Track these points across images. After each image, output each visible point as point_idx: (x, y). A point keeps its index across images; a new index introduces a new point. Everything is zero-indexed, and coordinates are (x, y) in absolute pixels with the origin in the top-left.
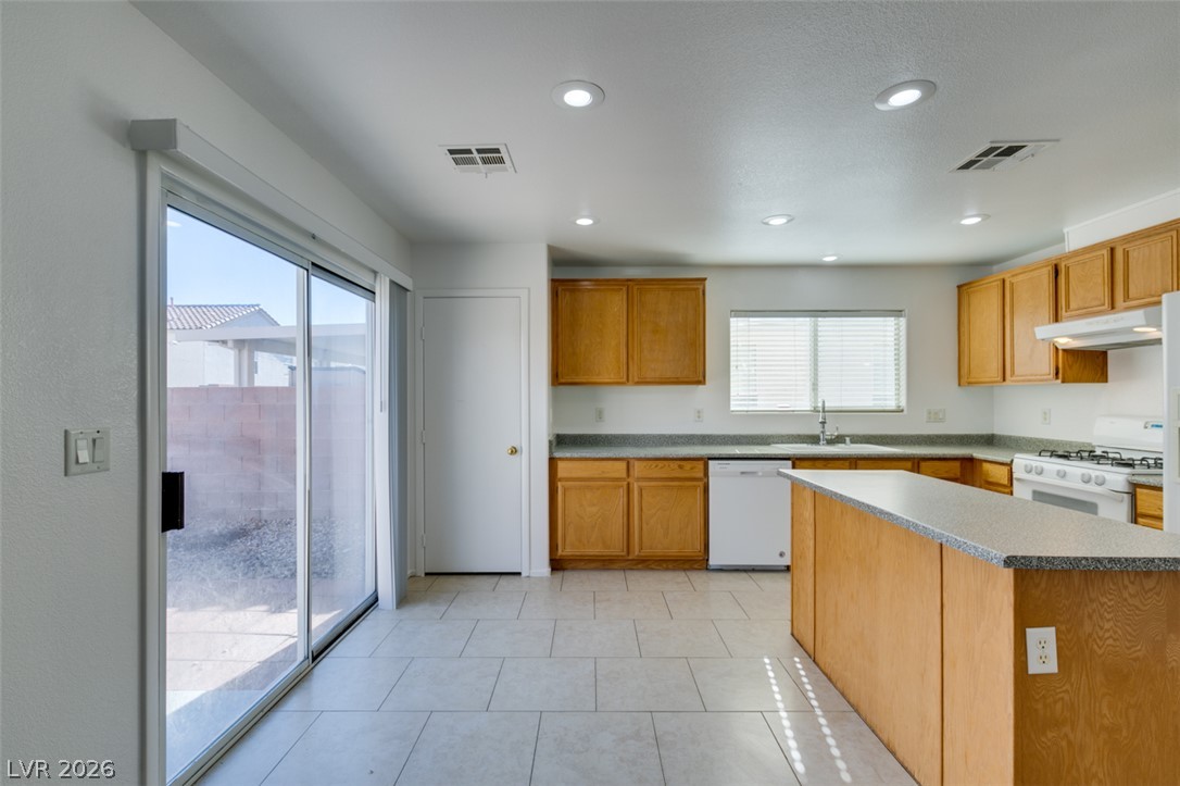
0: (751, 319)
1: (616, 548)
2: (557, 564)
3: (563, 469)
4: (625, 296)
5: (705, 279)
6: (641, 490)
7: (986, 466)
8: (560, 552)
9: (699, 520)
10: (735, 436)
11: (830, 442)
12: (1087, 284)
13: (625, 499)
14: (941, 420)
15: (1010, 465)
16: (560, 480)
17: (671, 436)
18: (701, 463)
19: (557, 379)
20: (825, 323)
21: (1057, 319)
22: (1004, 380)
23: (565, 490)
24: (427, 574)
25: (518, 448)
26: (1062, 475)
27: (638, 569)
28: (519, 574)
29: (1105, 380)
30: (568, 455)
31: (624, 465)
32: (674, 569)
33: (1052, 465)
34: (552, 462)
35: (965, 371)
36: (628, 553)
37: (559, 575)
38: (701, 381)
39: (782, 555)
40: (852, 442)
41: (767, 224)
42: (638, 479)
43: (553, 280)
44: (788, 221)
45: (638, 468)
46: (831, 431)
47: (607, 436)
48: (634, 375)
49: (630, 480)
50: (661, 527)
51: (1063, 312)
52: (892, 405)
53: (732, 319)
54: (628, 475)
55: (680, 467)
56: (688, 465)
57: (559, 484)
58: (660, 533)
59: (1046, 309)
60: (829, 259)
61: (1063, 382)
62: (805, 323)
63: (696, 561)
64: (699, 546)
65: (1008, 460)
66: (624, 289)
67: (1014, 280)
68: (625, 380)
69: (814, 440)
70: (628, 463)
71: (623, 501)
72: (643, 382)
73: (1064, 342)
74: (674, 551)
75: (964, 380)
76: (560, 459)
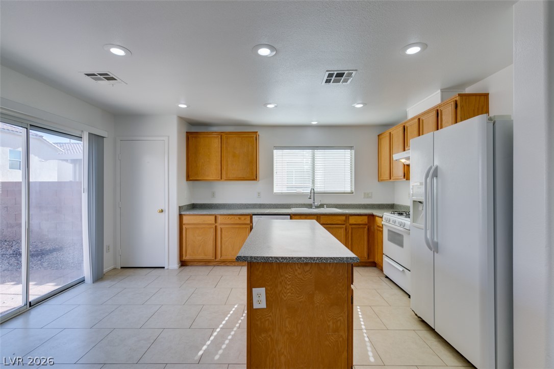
0: (284, 151)
1: (210, 256)
2: (183, 263)
3: (186, 220)
4: (220, 140)
5: (257, 132)
6: (221, 229)
8: (184, 257)
10: (275, 204)
11: (317, 207)
13: (214, 233)
14: (371, 197)
15: (382, 218)
16: (184, 224)
17: (245, 204)
18: (249, 217)
19: (188, 178)
20: (318, 152)
22: (390, 179)
23: (186, 229)
24: (122, 268)
25: (164, 210)
27: (221, 266)
28: (164, 267)
30: (188, 213)
31: (213, 217)
33: (393, 218)
34: (181, 216)
36: (216, 258)
37: (183, 268)
38: (255, 179)
40: (327, 207)
42: (220, 224)
43: (187, 132)
45: (220, 219)
46: (317, 202)
47: (216, 205)
48: (223, 176)
49: (216, 224)
50: (231, 246)
52: (348, 190)
53: (275, 151)
54: (216, 222)
55: (239, 218)
56: (242, 218)
57: (184, 226)
58: (230, 249)
59: (401, 147)
60: (314, 123)
61: (406, 180)
62: (308, 152)
66: (220, 136)
67: (394, 133)
68: (220, 178)
69: (310, 206)
70: (216, 217)
72: (228, 179)
73: (404, 162)
75: (380, 179)
76: (184, 215)
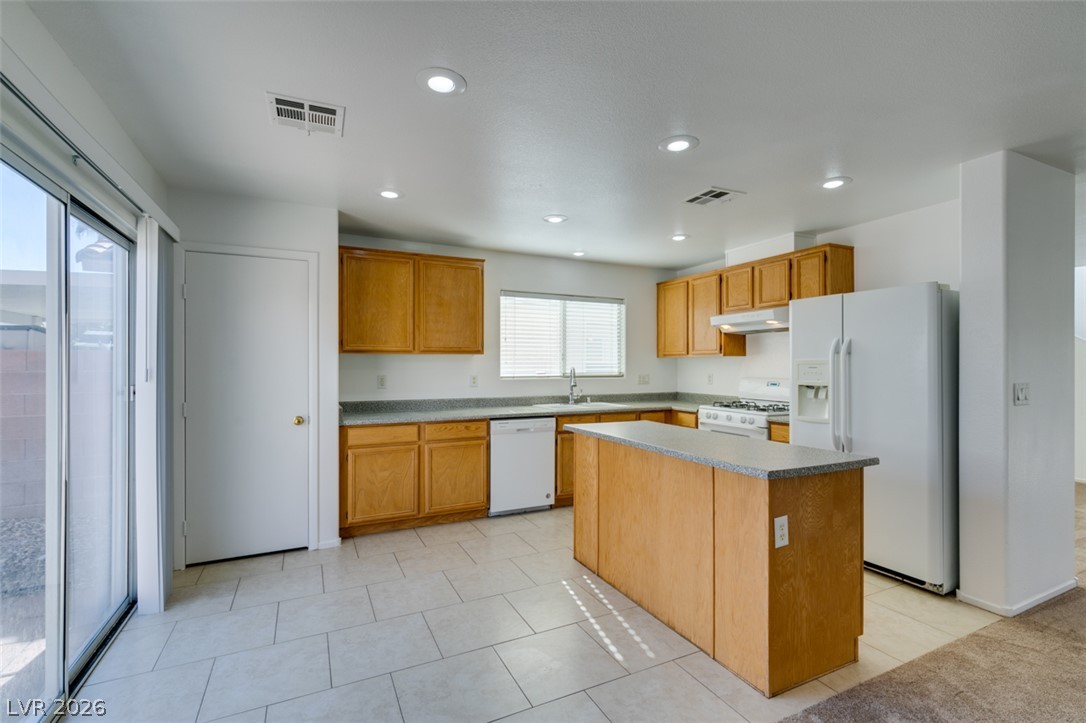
0: (517, 299)
1: (407, 508)
2: (346, 533)
3: (353, 437)
4: (412, 270)
5: (483, 261)
6: (431, 451)
7: (680, 415)
8: (350, 520)
9: (483, 474)
10: (504, 399)
11: (577, 402)
12: (738, 291)
13: (416, 461)
14: (646, 383)
15: (696, 413)
16: (350, 447)
17: (450, 401)
18: (485, 423)
19: (343, 348)
20: (572, 305)
21: (721, 313)
22: (688, 353)
23: (356, 457)
24: (188, 566)
25: (305, 418)
26: (729, 419)
27: (427, 526)
28: (306, 548)
29: (744, 354)
30: (359, 422)
31: (415, 428)
32: (460, 521)
33: (723, 412)
34: (343, 429)
35: (661, 346)
36: (419, 512)
37: (350, 543)
38: (480, 351)
39: (548, 496)
40: (592, 401)
41: (547, 221)
42: (429, 442)
43: (340, 247)
44: (564, 220)
45: (429, 432)
46: (577, 393)
47: (389, 403)
48: (418, 345)
49: (420, 443)
50: (448, 485)
51: (724, 308)
52: (615, 371)
53: (502, 298)
54: (419, 439)
55: (467, 428)
56: (473, 426)
57: (350, 452)
58: (447, 492)
59: (714, 306)
60: (578, 254)
61: (724, 355)
62: (556, 304)
63: (479, 512)
64: (482, 497)
65: (695, 411)
66: (411, 262)
67: (696, 283)
68: (411, 348)
69: (565, 400)
70: (419, 427)
71: (414, 463)
72: (428, 351)
73: (726, 328)
74: (461, 504)
75: (661, 353)
76: (351, 427)
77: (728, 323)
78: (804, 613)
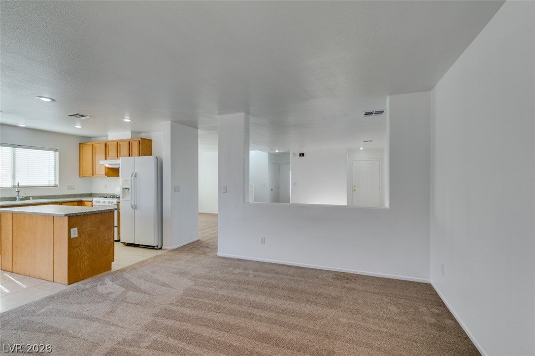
7: (86, 202)
12: (112, 151)
14: (73, 189)
21: (106, 159)
22: (93, 175)
26: (104, 202)
29: (118, 176)
35: (81, 173)
51: (107, 158)
52: (53, 184)
59: (103, 156)
61: (107, 177)
65: (91, 200)
67: (96, 145)
73: (107, 166)
75: (81, 176)
77: (108, 164)
78: (86, 258)
